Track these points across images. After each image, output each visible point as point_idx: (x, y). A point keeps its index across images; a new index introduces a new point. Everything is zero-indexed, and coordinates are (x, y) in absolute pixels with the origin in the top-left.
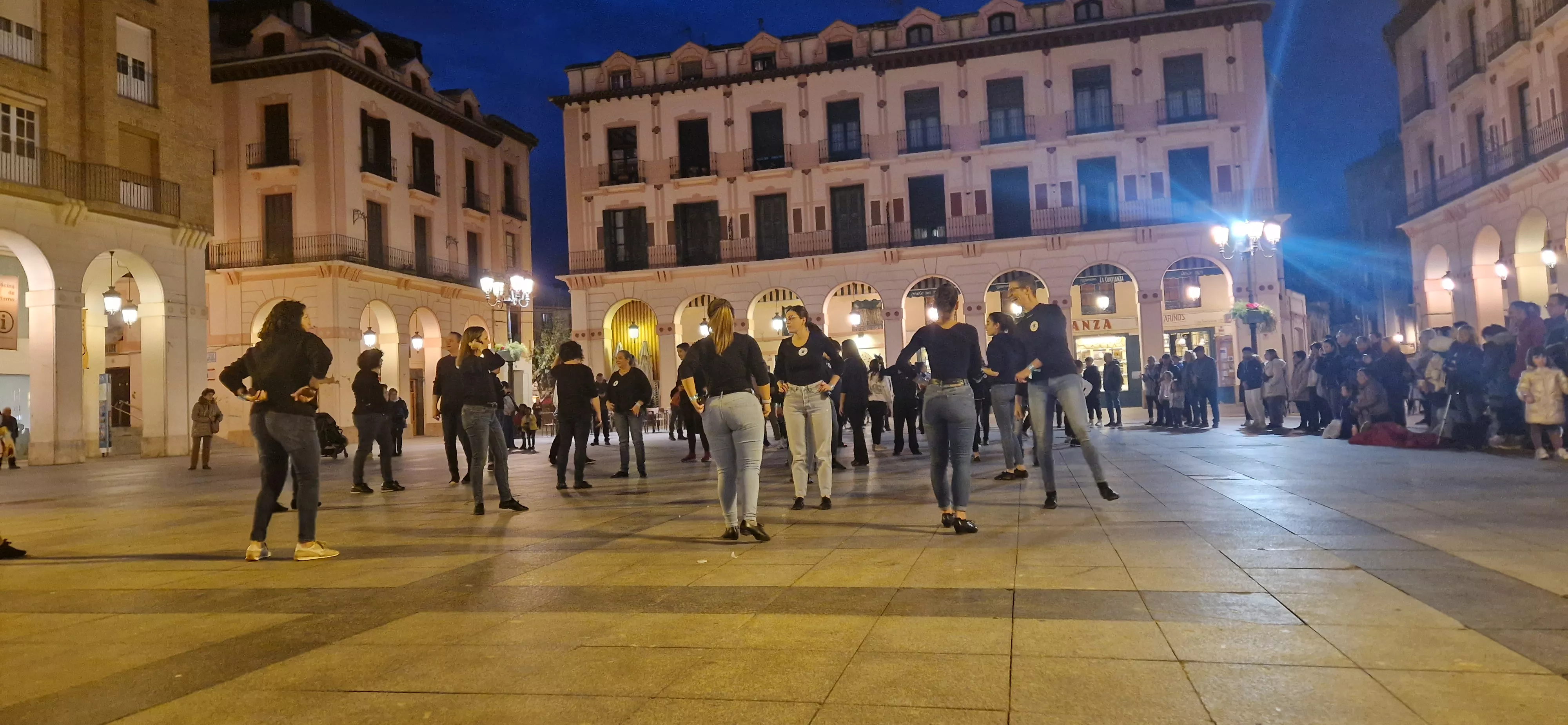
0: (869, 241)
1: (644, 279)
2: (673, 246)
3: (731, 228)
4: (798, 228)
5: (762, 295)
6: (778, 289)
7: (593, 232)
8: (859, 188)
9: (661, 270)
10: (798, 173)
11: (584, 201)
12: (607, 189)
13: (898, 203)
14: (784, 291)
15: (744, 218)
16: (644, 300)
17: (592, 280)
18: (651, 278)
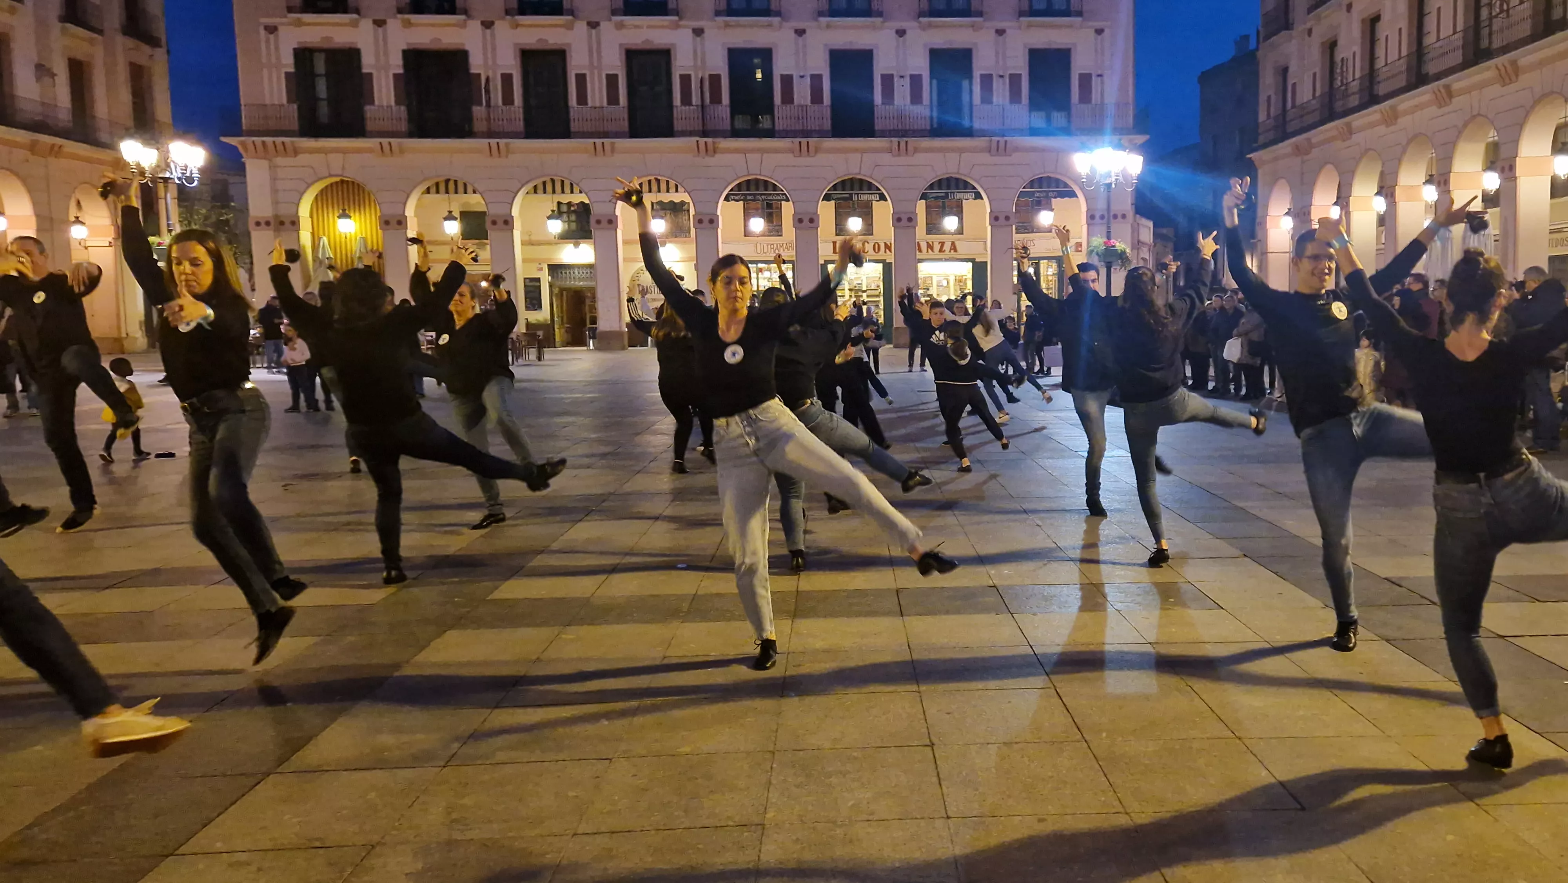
0: (678, 126)
1: (359, 151)
2: (403, 108)
3: (487, 91)
4: (582, 99)
5: (530, 186)
6: (555, 178)
7: (279, 78)
8: (664, 55)
9: (385, 141)
10: (581, 26)
11: (262, 32)
12: (299, 19)
13: (715, 79)
14: (562, 182)
15: (507, 79)
16: (359, 179)
17: (280, 147)
18: (370, 150)
